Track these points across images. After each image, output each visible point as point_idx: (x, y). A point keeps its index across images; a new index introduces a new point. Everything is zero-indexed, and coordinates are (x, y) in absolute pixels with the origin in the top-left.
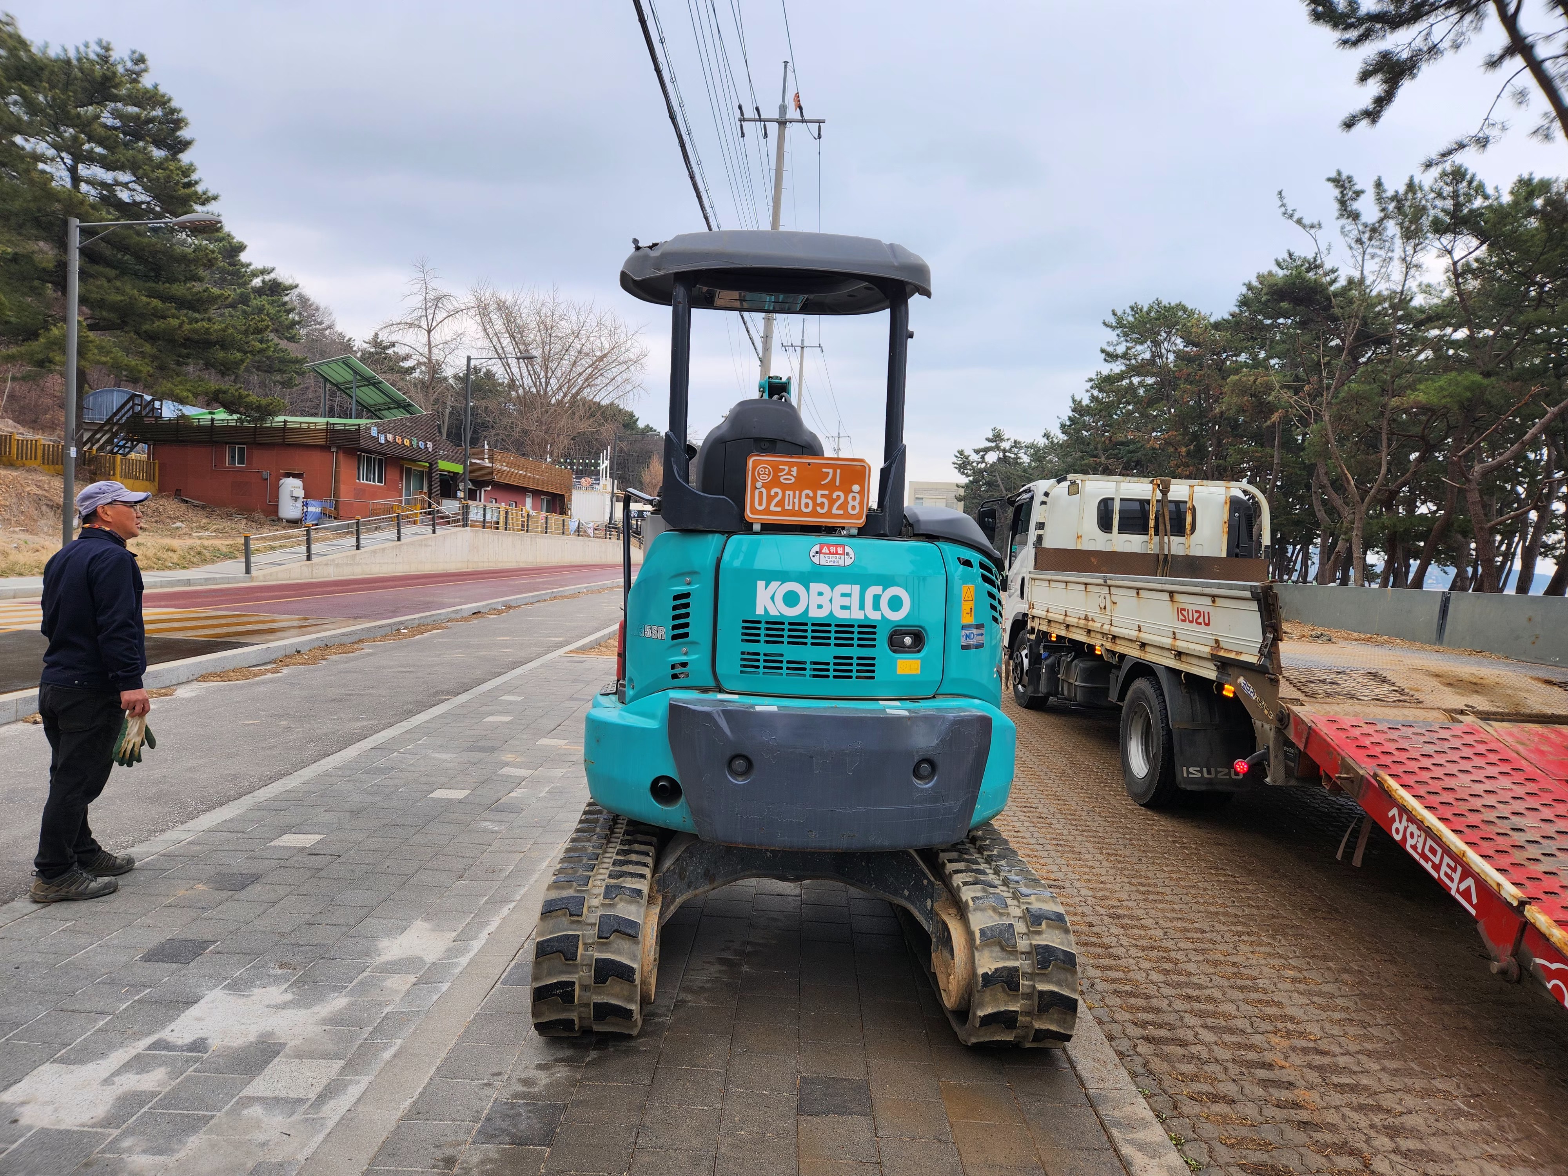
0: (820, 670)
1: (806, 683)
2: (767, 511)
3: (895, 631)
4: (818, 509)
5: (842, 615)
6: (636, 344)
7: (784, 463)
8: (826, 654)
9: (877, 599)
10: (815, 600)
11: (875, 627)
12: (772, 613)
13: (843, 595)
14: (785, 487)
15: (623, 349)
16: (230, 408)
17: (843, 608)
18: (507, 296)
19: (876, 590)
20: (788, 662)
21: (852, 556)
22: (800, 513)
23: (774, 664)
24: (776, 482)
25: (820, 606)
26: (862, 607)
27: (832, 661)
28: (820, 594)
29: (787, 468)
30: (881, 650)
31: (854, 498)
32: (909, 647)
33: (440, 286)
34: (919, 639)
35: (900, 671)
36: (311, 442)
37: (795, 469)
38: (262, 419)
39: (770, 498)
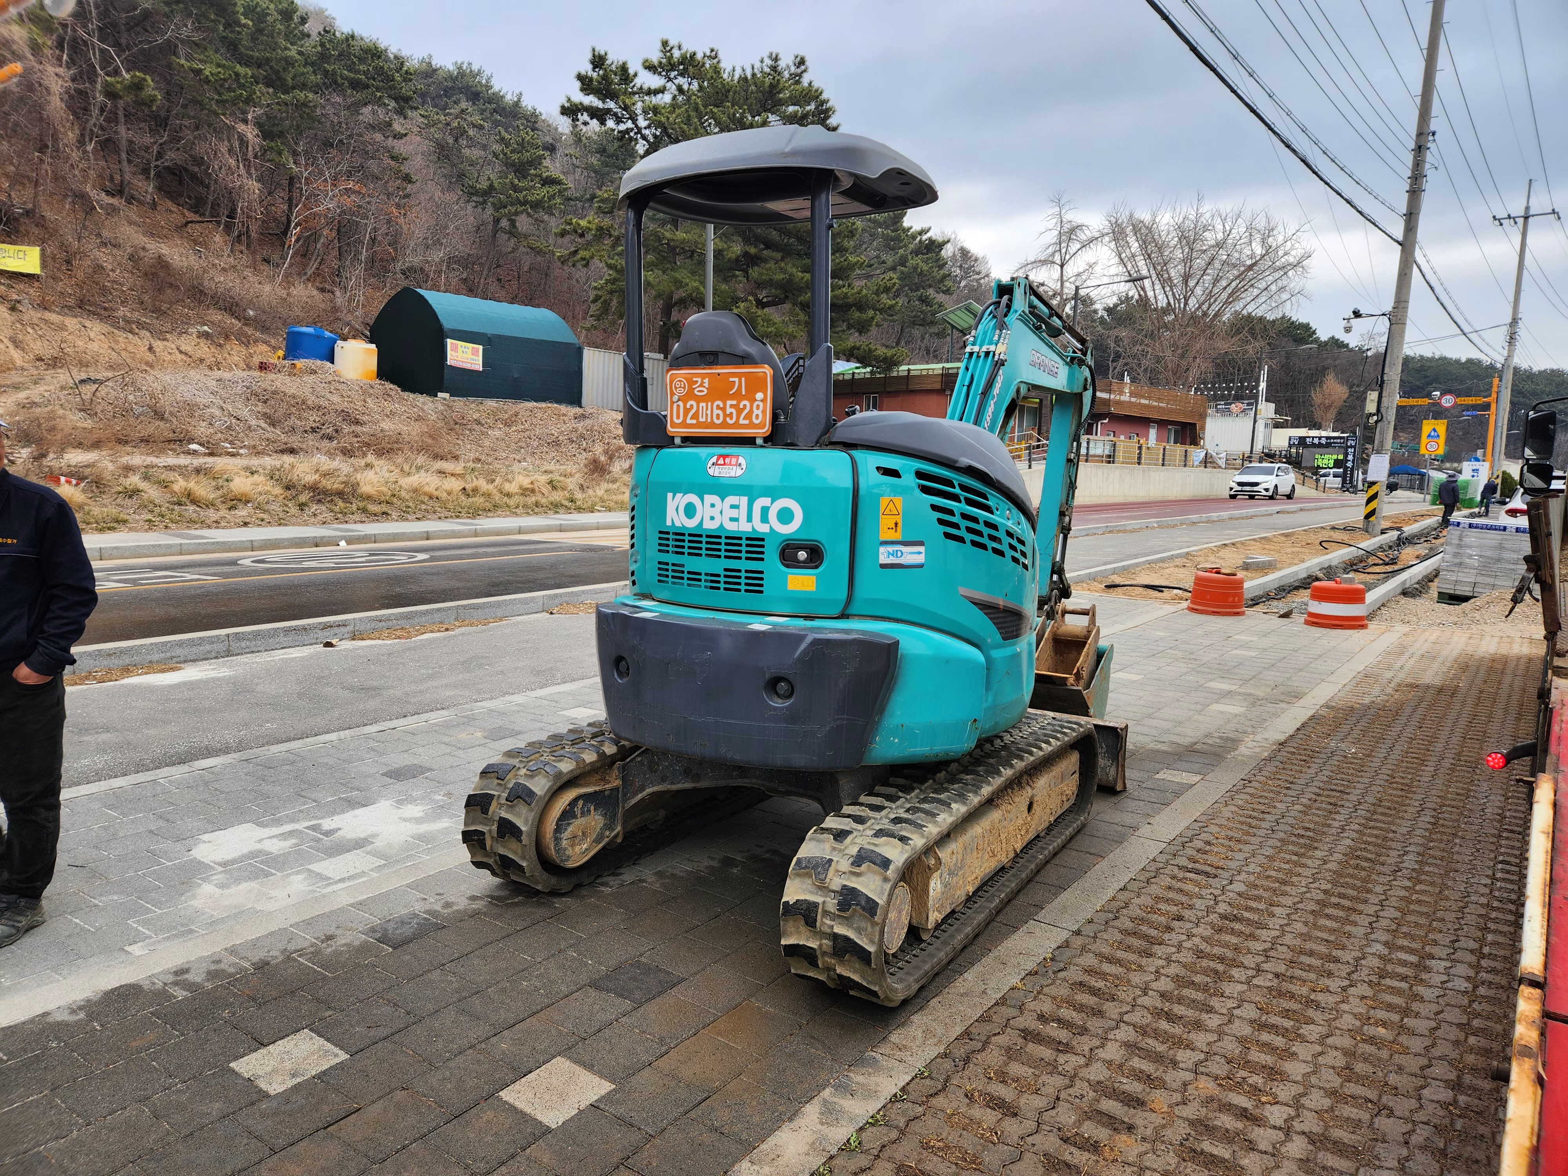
0: (714, 583)
1: (701, 593)
2: (684, 424)
3: (788, 545)
4: (728, 419)
5: (732, 527)
6: (1297, 245)
7: (697, 375)
8: (718, 566)
9: (765, 511)
10: (709, 512)
11: (763, 540)
12: (678, 524)
13: (733, 507)
14: (699, 399)
15: (1281, 253)
16: (863, 361)
17: (732, 519)
18: (1144, 216)
19: (765, 501)
20: (689, 573)
21: (744, 467)
22: (713, 425)
23: (678, 573)
24: (690, 395)
25: (712, 518)
26: (749, 519)
27: (723, 573)
28: (713, 505)
29: (699, 380)
30: (771, 563)
31: (758, 406)
32: (804, 562)
33: (1074, 216)
34: (816, 555)
35: (790, 587)
36: (929, 387)
37: (706, 381)
38: (889, 369)
39: (686, 412)
